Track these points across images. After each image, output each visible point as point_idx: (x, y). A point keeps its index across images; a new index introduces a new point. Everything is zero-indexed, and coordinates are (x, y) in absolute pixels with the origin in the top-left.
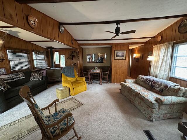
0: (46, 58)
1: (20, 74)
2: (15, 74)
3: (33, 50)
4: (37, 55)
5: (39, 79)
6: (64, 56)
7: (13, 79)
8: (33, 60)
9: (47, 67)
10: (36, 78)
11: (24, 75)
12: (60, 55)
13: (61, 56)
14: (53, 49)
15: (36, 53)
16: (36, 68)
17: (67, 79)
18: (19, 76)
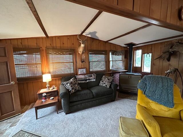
0: (125, 59)
1: (93, 76)
2: (89, 76)
3: (111, 51)
4: (114, 56)
5: (107, 86)
6: (151, 54)
7: (86, 80)
8: (109, 62)
9: (123, 70)
10: (104, 84)
11: (95, 77)
12: (143, 53)
13: (146, 55)
14: (133, 47)
15: (113, 54)
16: (111, 70)
17: (148, 103)
18: (91, 78)
